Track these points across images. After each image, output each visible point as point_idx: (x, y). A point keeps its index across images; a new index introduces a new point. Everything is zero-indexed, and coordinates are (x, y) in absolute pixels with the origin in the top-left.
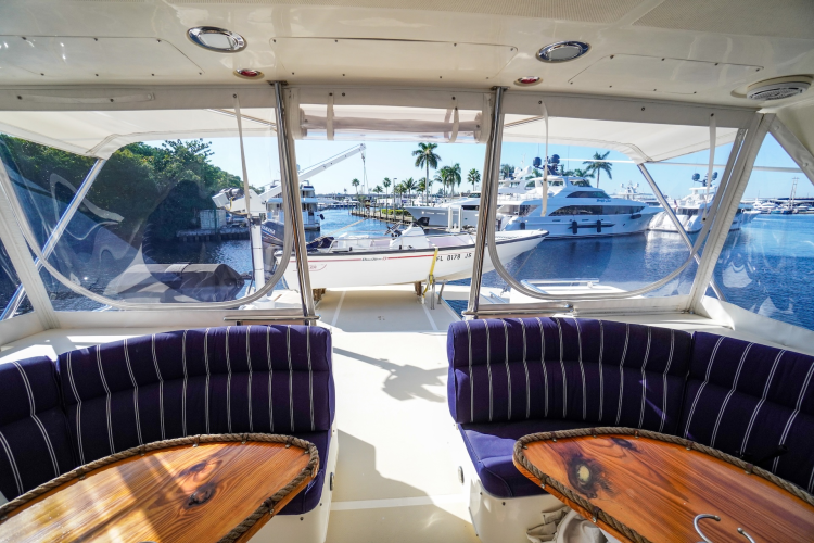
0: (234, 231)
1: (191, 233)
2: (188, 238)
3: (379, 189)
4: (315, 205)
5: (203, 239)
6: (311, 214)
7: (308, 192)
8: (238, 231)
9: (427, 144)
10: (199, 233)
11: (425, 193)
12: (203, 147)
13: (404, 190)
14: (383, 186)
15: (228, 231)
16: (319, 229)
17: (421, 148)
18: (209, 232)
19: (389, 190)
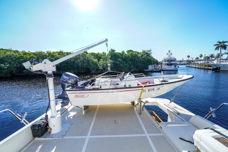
0: (156, 70)
1: (147, 70)
2: (146, 71)
3: (197, 58)
4: (176, 64)
5: (149, 72)
6: (175, 66)
7: (175, 60)
8: (157, 70)
9: (221, 42)
10: (148, 70)
11: (219, 59)
12: (150, 51)
13: (208, 58)
14: (199, 57)
15: (155, 70)
16: (177, 70)
17: (218, 43)
18: (150, 70)
19: (202, 58)
